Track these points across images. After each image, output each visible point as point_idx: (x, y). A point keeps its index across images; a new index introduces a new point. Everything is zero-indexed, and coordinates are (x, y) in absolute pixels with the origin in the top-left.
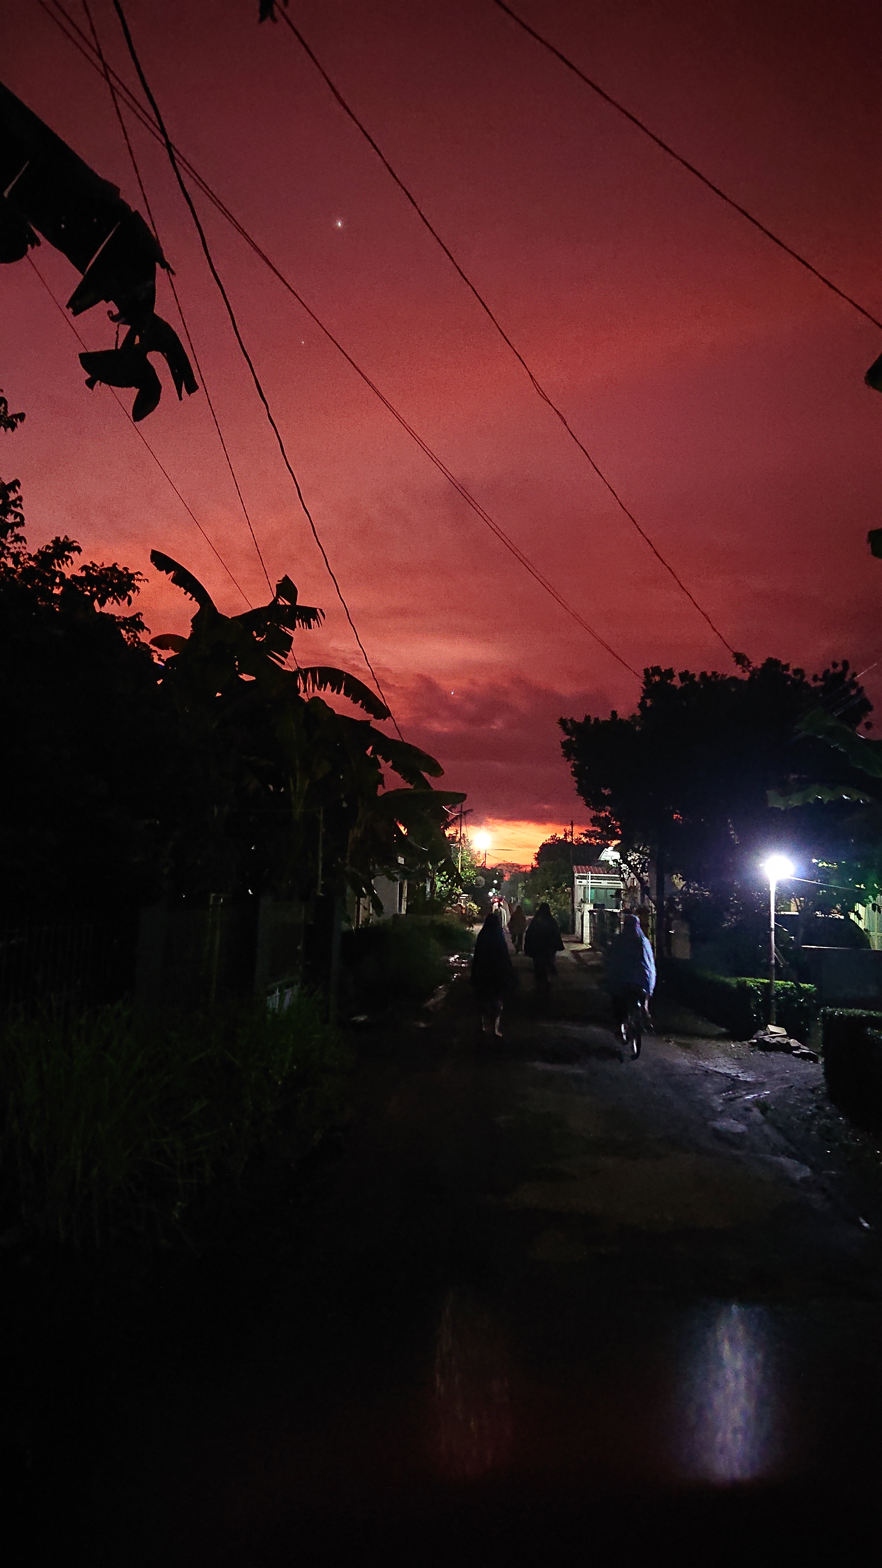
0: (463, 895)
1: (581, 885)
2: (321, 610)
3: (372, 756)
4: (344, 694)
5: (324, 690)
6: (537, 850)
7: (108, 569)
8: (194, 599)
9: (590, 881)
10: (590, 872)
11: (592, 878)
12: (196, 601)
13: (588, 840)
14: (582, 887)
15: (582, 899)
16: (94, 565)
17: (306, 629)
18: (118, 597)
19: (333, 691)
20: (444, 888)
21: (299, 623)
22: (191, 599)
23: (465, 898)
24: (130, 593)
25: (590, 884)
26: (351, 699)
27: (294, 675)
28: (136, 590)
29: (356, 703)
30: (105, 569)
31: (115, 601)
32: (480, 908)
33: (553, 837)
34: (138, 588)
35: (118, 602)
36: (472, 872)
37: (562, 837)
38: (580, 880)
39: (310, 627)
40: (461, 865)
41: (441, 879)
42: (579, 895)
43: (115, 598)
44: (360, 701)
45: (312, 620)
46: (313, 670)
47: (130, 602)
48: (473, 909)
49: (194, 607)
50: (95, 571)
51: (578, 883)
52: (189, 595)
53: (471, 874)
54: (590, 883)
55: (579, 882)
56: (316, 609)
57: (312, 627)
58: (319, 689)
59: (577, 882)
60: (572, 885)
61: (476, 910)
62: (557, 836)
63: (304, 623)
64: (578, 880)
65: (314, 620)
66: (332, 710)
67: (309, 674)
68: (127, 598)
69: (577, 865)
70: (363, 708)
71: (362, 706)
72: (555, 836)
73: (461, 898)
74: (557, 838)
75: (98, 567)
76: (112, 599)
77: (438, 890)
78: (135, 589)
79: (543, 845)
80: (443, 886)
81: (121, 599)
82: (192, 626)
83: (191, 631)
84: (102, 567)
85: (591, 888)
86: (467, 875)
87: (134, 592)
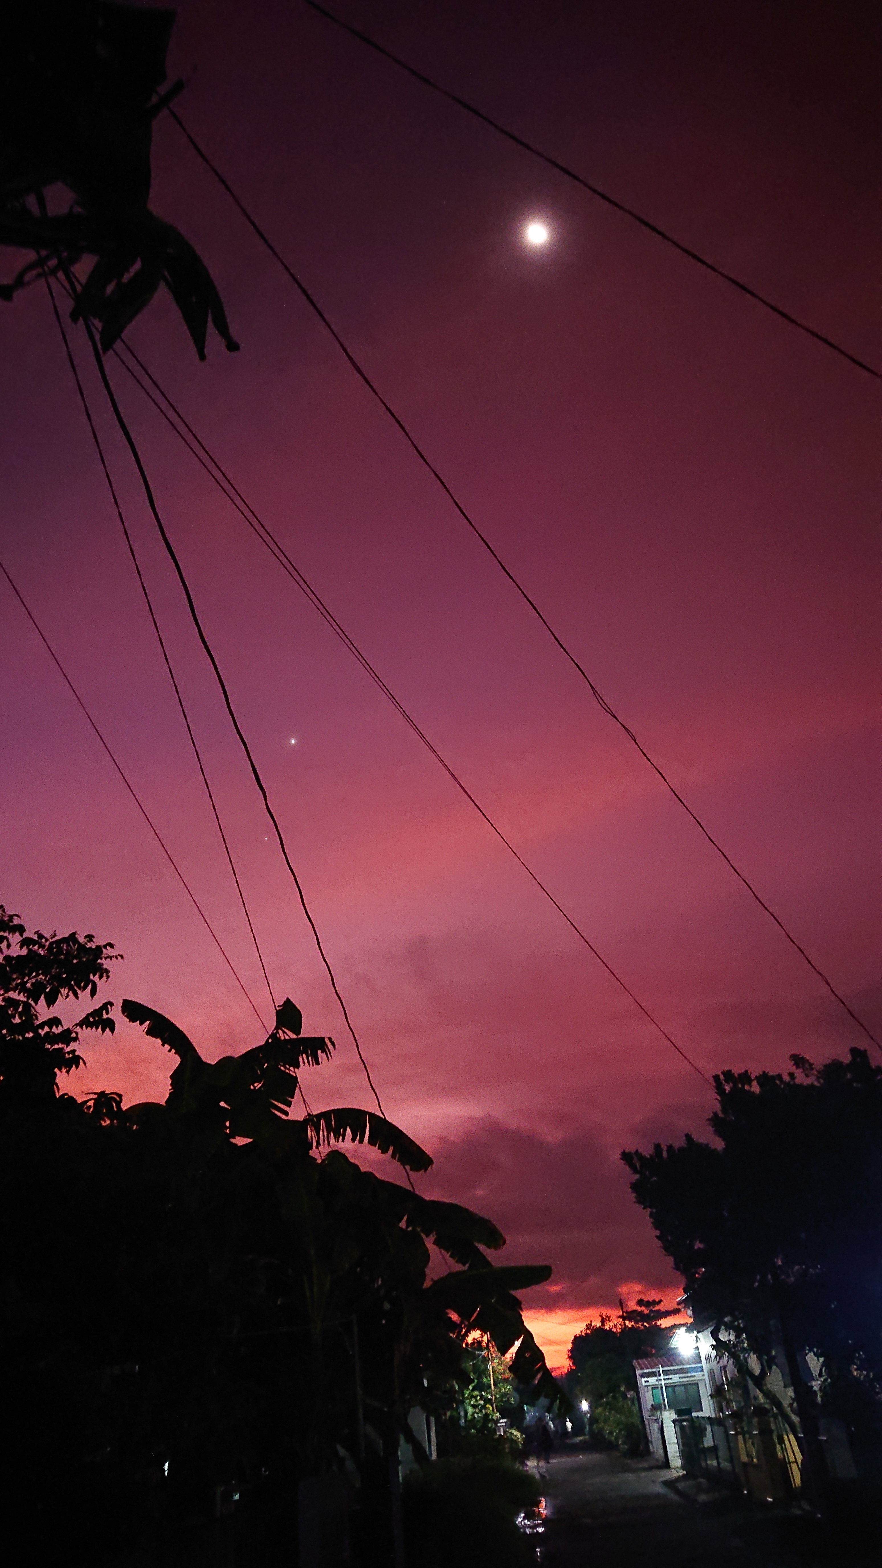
0: (501, 1421)
1: (648, 1386)
2: (330, 1039)
3: (410, 1229)
4: (369, 1142)
5: (343, 1141)
6: (570, 1346)
7: (64, 940)
8: (173, 1051)
9: (662, 1377)
10: (660, 1366)
11: (666, 1373)
12: (175, 1053)
13: (633, 1323)
14: (650, 1388)
15: (652, 1405)
16: (41, 936)
17: (313, 1065)
18: (76, 988)
19: (353, 1140)
20: (477, 1413)
21: (303, 1060)
22: (170, 1051)
23: (504, 1424)
24: (96, 979)
25: (663, 1382)
26: (379, 1149)
27: (301, 1126)
28: (105, 974)
29: (385, 1153)
30: (58, 942)
31: (71, 993)
32: (524, 1436)
33: (589, 1326)
34: (107, 971)
35: (76, 996)
36: (508, 1387)
37: (599, 1325)
38: (646, 1379)
39: (318, 1063)
40: (494, 1378)
41: (472, 1403)
42: (648, 1399)
43: (71, 989)
44: (391, 1148)
45: (319, 1052)
46: (325, 1115)
47: (93, 993)
48: (516, 1439)
49: (176, 1060)
50: (42, 946)
51: (644, 1384)
52: (167, 1047)
53: (507, 1390)
54: (663, 1380)
55: (645, 1382)
56: (324, 1038)
57: (320, 1062)
58: (337, 1140)
59: (642, 1382)
60: (635, 1387)
61: (520, 1440)
62: (593, 1324)
63: (310, 1058)
64: (643, 1380)
65: (322, 1052)
66: (356, 1167)
67: (322, 1122)
68: (90, 986)
69: (637, 1359)
70: (395, 1159)
71: (393, 1156)
72: (591, 1324)
73: (499, 1425)
74: (593, 1327)
75: (47, 940)
76: (66, 991)
77: (469, 1417)
78: (104, 972)
79: (576, 1338)
80: (475, 1412)
81: (80, 989)
82: (171, 1084)
83: (170, 1090)
84: (54, 939)
85: (665, 1387)
86: (503, 1393)
87: (100, 978)
